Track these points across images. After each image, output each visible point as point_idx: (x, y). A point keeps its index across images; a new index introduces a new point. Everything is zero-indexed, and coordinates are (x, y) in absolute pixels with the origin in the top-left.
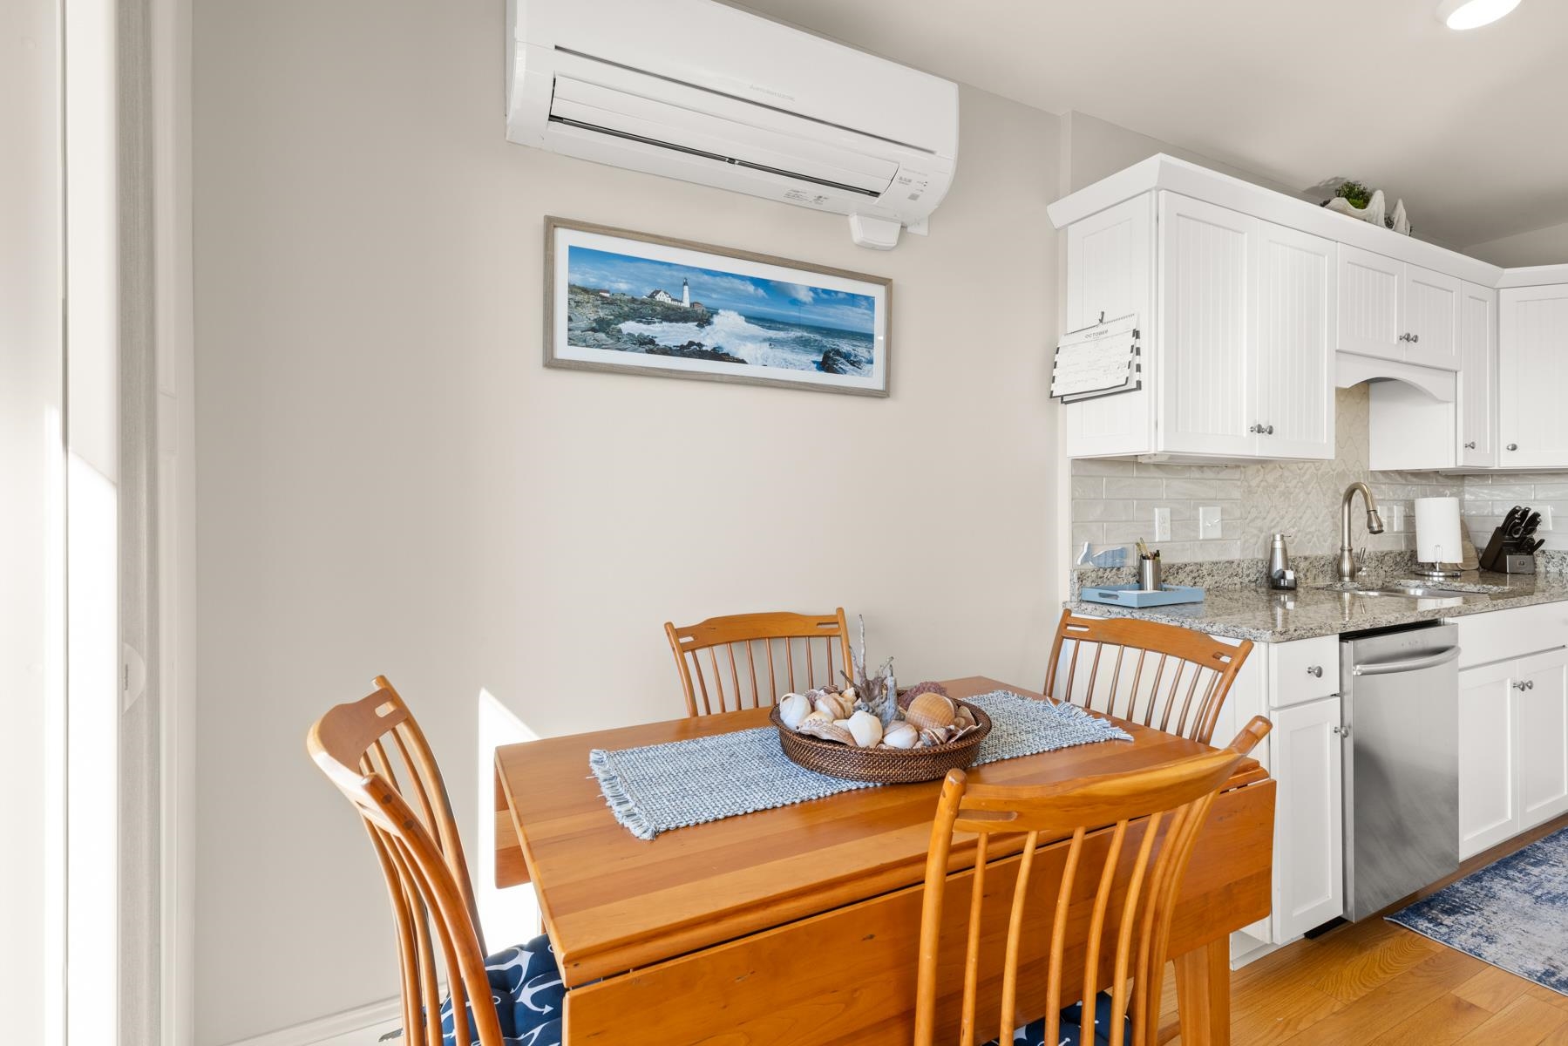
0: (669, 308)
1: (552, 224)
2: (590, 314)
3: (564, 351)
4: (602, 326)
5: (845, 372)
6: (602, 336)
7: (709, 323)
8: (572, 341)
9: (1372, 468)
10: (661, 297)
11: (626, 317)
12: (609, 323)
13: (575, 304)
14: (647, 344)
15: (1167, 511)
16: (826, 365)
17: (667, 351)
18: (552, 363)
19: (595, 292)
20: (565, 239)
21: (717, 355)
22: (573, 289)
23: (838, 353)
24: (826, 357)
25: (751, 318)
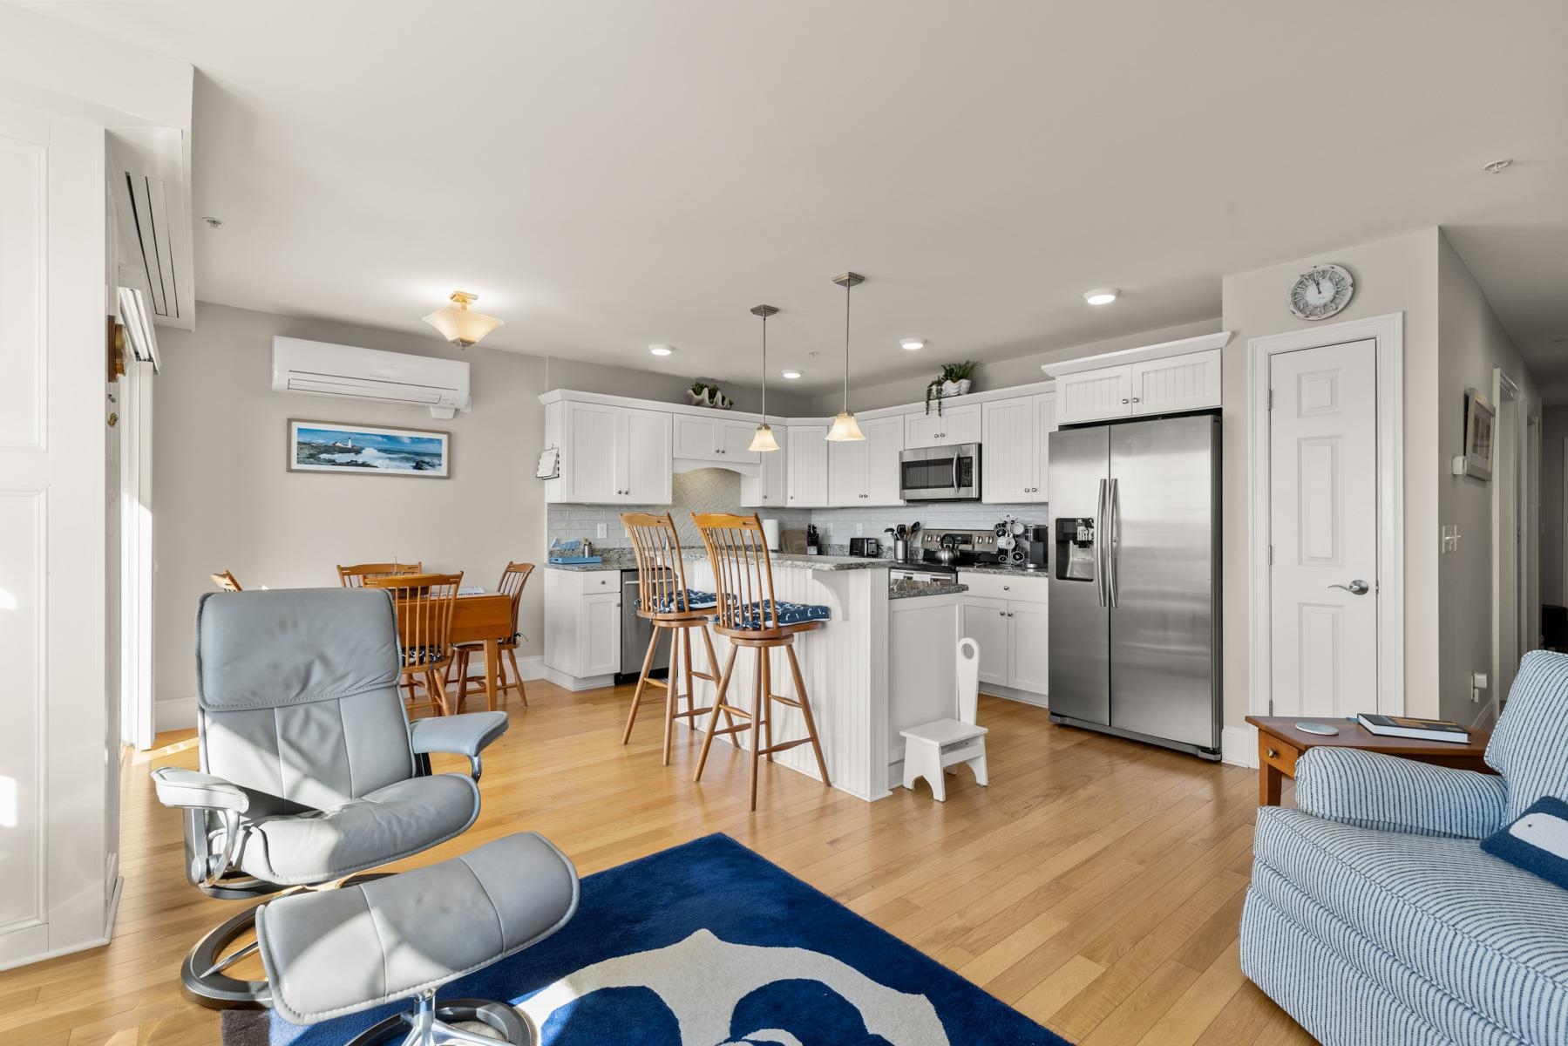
0: (342, 448)
1: (290, 421)
2: (307, 452)
3: (295, 466)
4: (311, 456)
5: (427, 469)
6: (312, 460)
7: (360, 453)
8: (298, 462)
9: (743, 505)
10: (338, 444)
11: (323, 453)
12: (315, 455)
13: (300, 449)
14: (333, 462)
15: (605, 526)
16: (418, 467)
17: (341, 464)
18: (290, 470)
19: (309, 444)
20: (296, 426)
21: (364, 465)
22: (299, 443)
23: (423, 462)
24: (417, 464)
25: (379, 450)
